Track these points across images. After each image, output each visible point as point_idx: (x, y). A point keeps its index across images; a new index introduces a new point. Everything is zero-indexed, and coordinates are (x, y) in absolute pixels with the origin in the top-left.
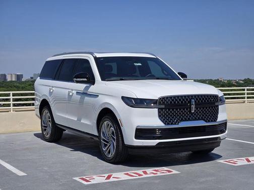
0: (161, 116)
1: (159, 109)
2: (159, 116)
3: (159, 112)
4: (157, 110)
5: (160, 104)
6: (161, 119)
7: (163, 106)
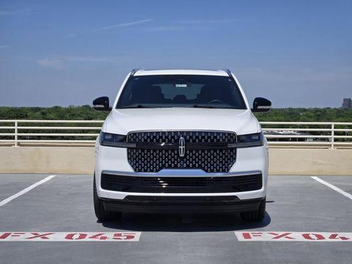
0: (130, 159)
1: (128, 148)
2: (129, 159)
3: (128, 153)
4: (126, 149)
5: (130, 142)
6: (130, 163)
7: (134, 146)
